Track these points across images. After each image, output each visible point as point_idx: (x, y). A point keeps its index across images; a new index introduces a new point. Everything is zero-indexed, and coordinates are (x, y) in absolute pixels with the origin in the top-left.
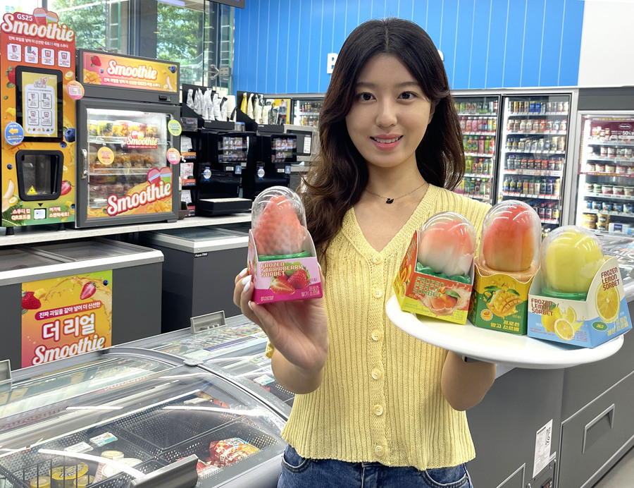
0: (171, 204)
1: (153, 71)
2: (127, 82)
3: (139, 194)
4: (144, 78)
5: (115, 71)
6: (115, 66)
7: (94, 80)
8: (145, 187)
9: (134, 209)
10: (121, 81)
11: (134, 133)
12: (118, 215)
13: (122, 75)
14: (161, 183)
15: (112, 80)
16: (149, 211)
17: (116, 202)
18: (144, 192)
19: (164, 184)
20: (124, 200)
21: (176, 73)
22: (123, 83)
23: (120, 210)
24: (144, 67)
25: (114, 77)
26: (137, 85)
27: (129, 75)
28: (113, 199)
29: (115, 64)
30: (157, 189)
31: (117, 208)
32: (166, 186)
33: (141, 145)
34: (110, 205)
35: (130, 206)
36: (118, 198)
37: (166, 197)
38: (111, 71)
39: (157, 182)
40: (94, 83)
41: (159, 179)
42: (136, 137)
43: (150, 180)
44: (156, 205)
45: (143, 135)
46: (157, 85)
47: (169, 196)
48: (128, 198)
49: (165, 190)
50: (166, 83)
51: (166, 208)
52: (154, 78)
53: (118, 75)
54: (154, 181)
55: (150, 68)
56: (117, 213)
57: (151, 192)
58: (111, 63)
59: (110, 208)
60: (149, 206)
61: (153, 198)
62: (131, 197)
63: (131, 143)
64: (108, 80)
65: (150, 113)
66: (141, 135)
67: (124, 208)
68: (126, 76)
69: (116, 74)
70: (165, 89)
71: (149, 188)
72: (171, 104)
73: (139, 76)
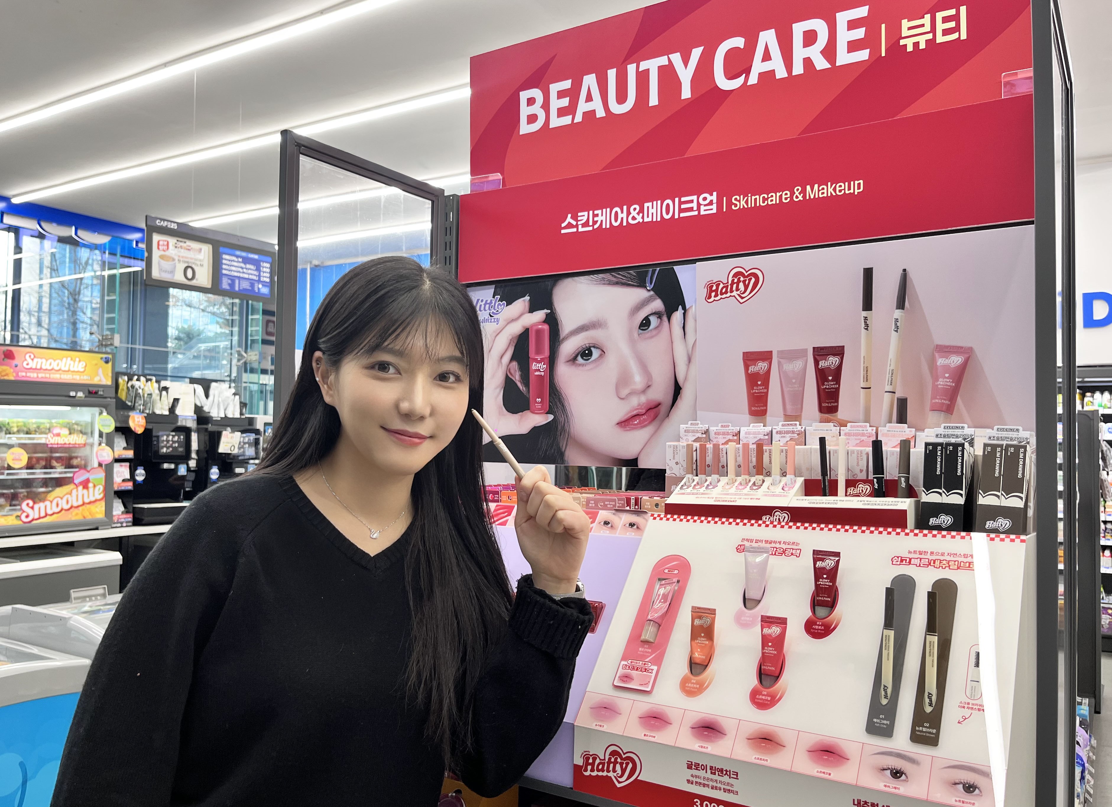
0: (104, 509)
1: (81, 363)
2: (48, 376)
3: (62, 498)
4: (69, 371)
5: (32, 365)
6: (33, 360)
7: (7, 375)
8: (70, 489)
9: (55, 515)
10: (40, 375)
11: (56, 431)
12: (34, 522)
13: (41, 369)
14: (91, 485)
15: (28, 374)
16: (75, 516)
17: (32, 508)
18: (69, 496)
19: (95, 486)
20: (42, 505)
21: (110, 364)
22: (42, 378)
23: (37, 516)
24: (69, 359)
25: (31, 370)
26: (61, 378)
27: (50, 368)
28: (28, 504)
29: (32, 357)
30: (85, 491)
31: (33, 514)
32: (97, 488)
33: (65, 444)
34: (24, 512)
35: (49, 512)
36: (34, 503)
37: (96, 501)
38: (28, 364)
39: (85, 484)
40: (6, 378)
41: (88, 481)
42: (58, 435)
43: (77, 481)
44: (83, 510)
45: (67, 432)
46: (85, 377)
47: (100, 500)
48: (48, 503)
49: (97, 492)
50: (97, 375)
51: (97, 512)
52: (82, 370)
53: (36, 369)
54: (81, 483)
55: (77, 360)
56: (33, 520)
57: (77, 496)
58: (27, 356)
59: (25, 514)
60: (74, 511)
61: (80, 502)
62: (51, 502)
63: (52, 441)
64: (24, 374)
65: (78, 408)
66: (65, 432)
67: (43, 514)
68: (46, 370)
69: (34, 367)
70: (96, 381)
71: (74, 492)
72: (106, 398)
73: (63, 369)
